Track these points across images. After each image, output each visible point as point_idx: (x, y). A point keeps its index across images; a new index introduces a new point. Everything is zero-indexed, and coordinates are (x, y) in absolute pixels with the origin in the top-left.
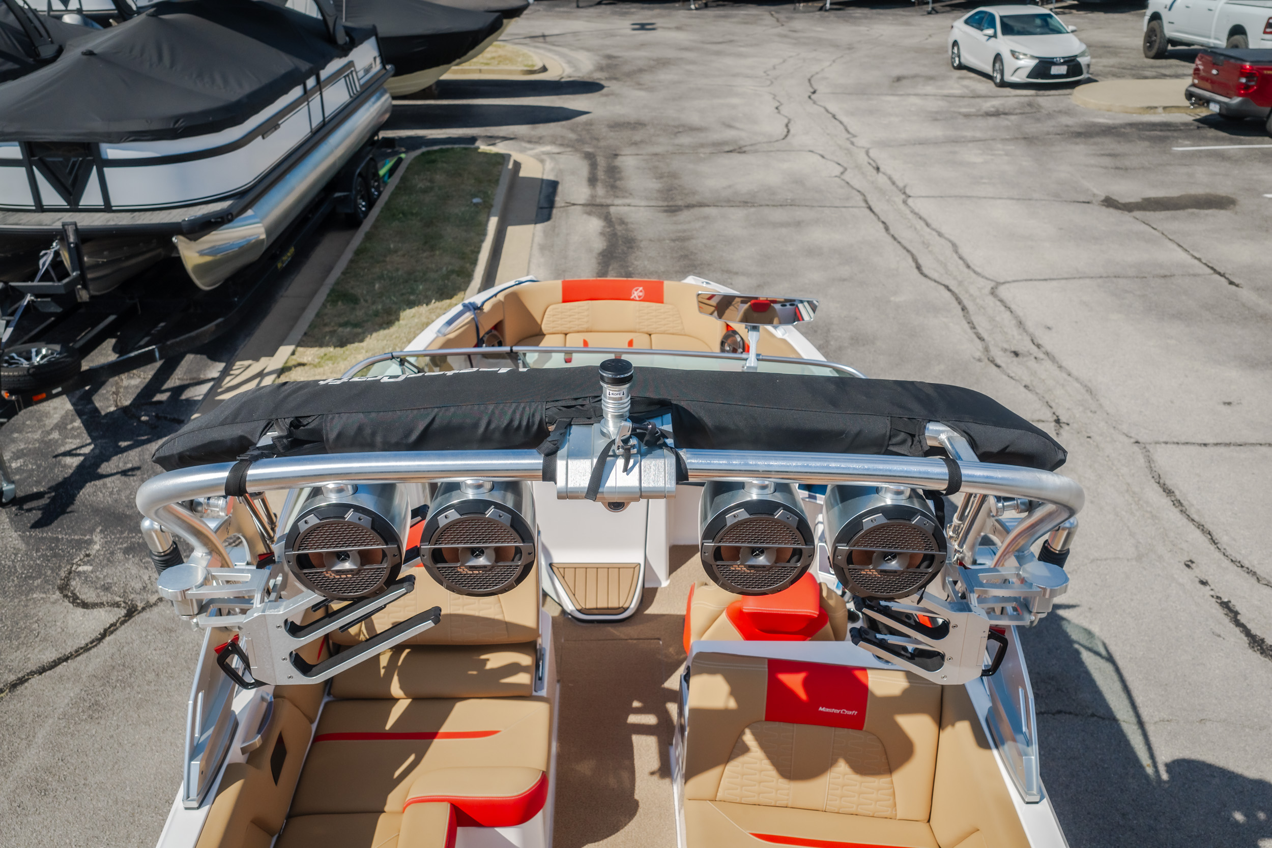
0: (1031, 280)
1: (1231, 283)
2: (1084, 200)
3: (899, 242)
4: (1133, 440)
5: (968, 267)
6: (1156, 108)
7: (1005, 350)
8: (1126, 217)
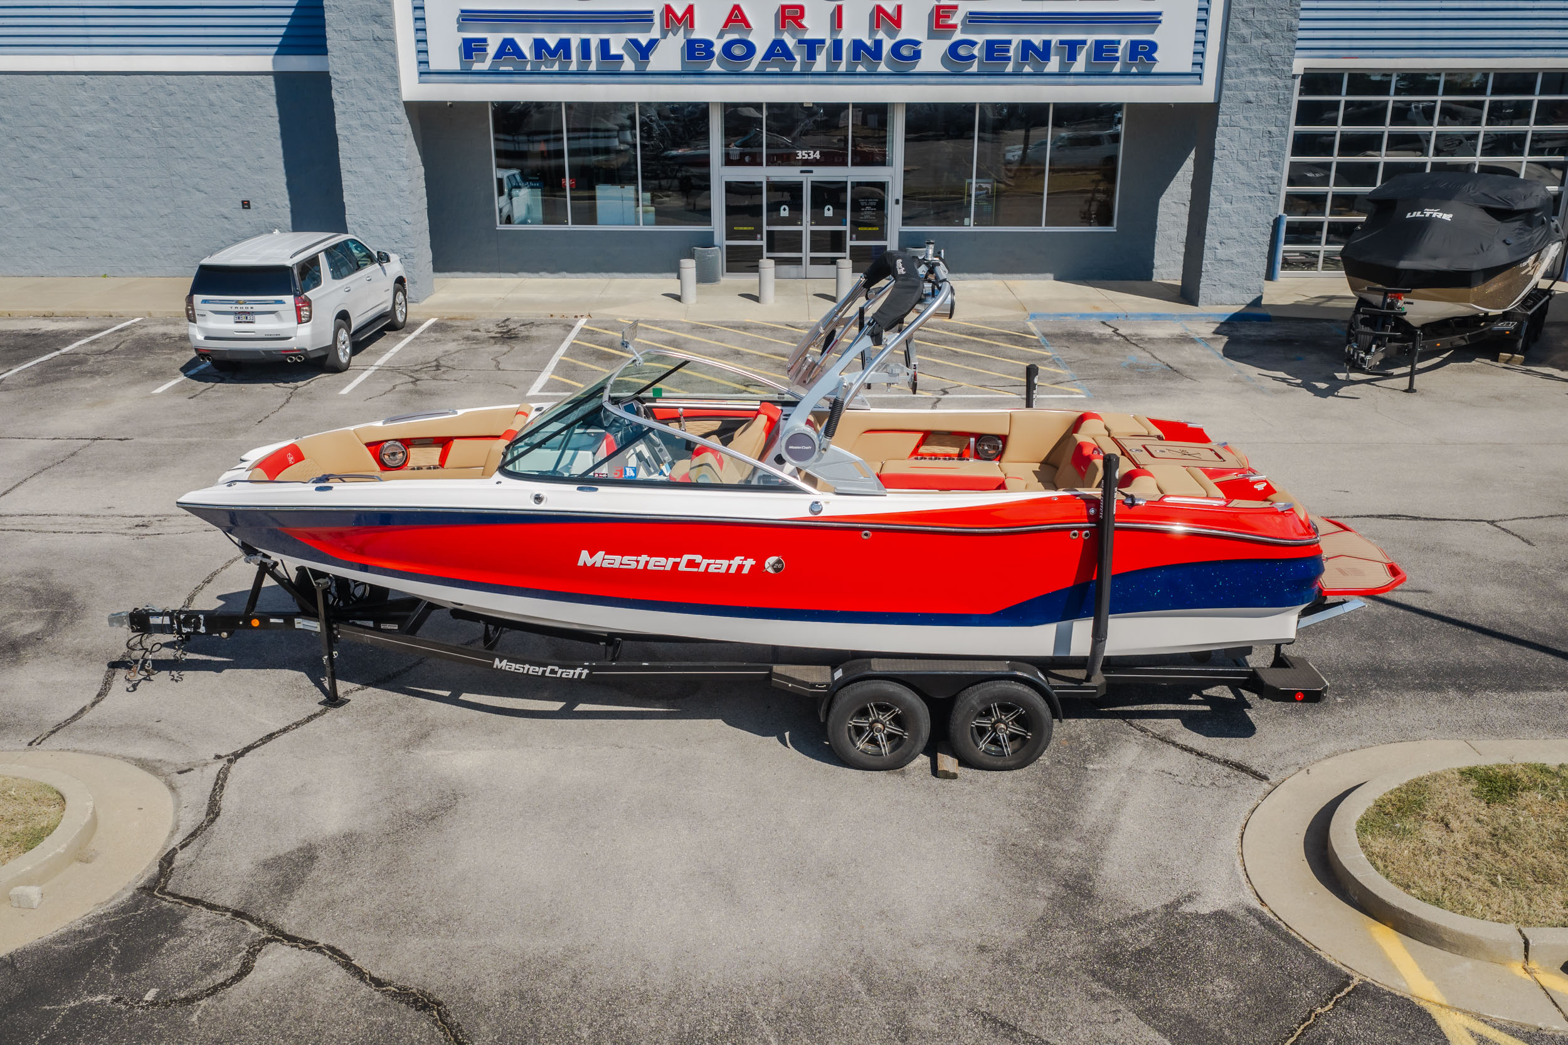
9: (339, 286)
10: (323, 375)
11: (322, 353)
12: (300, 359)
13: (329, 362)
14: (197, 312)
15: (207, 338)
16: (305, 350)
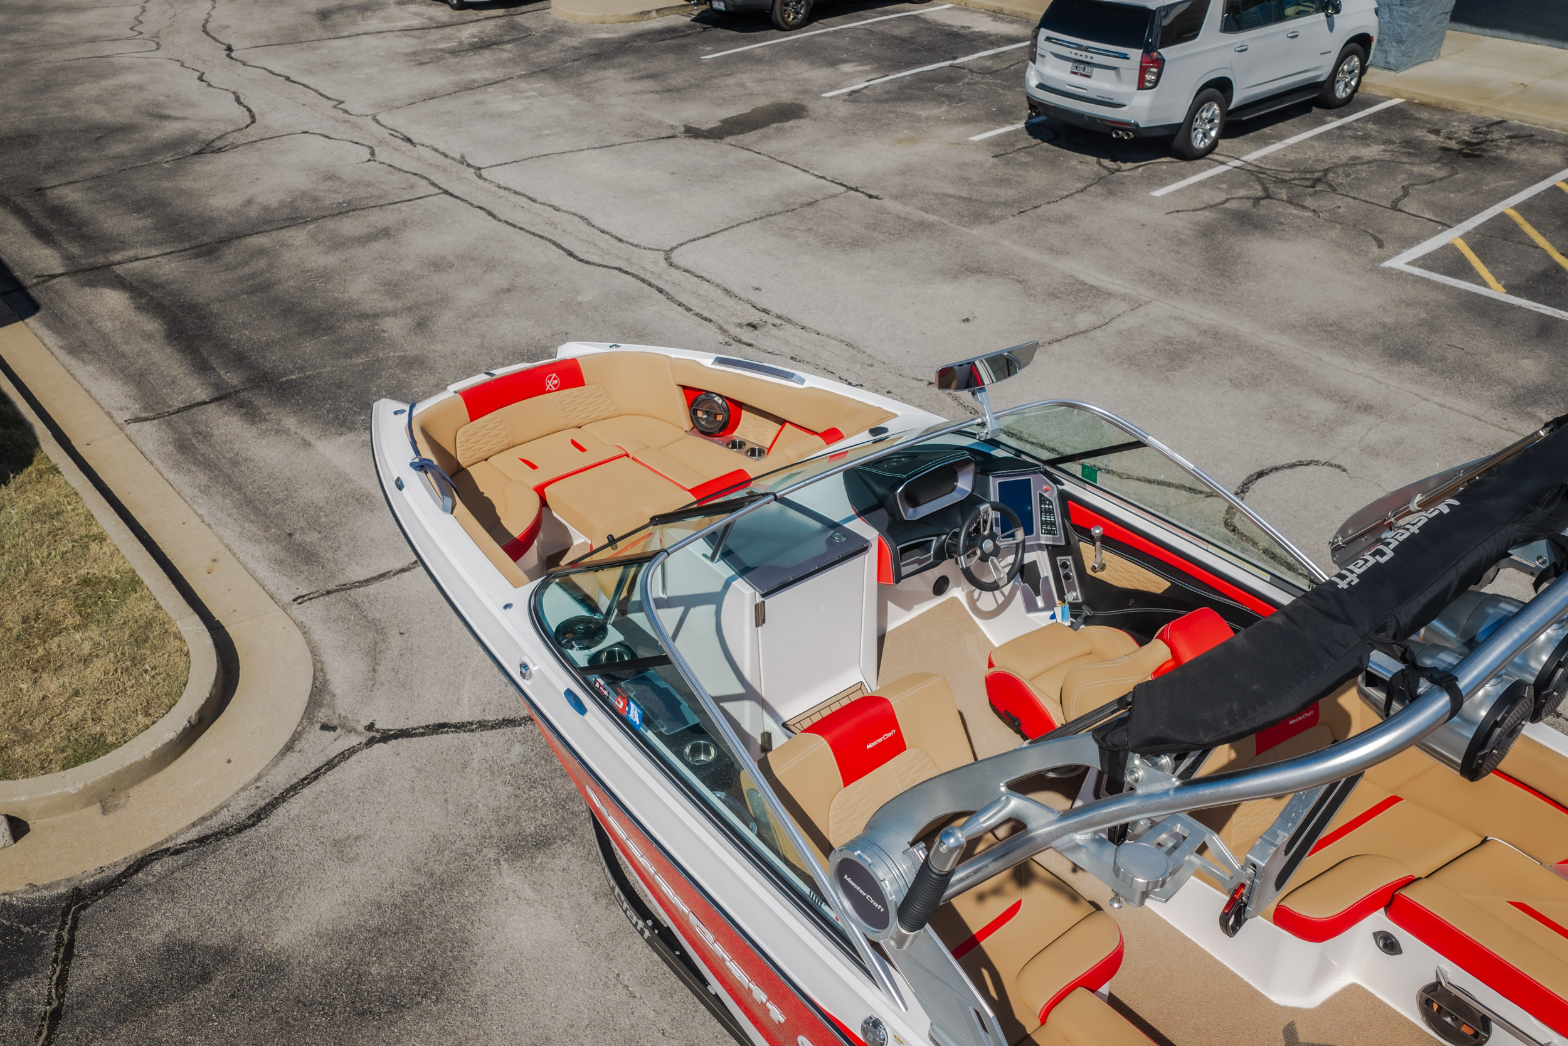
0: (694, 240)
1: (870, 196)
2: (668, 135)
3: (521, 229)
4: (926, 383)
5: (620, 240)
6: (649, 12)
7: (740, 325)
8: (723, 146)
9: (1229, 42)
10: (1168, 159)
11: (1167, 133)
12: (1128, 135)
13: (1178, 141)
14: (1039, 51)
15: (1041, 86)
16: (1137, 125)
